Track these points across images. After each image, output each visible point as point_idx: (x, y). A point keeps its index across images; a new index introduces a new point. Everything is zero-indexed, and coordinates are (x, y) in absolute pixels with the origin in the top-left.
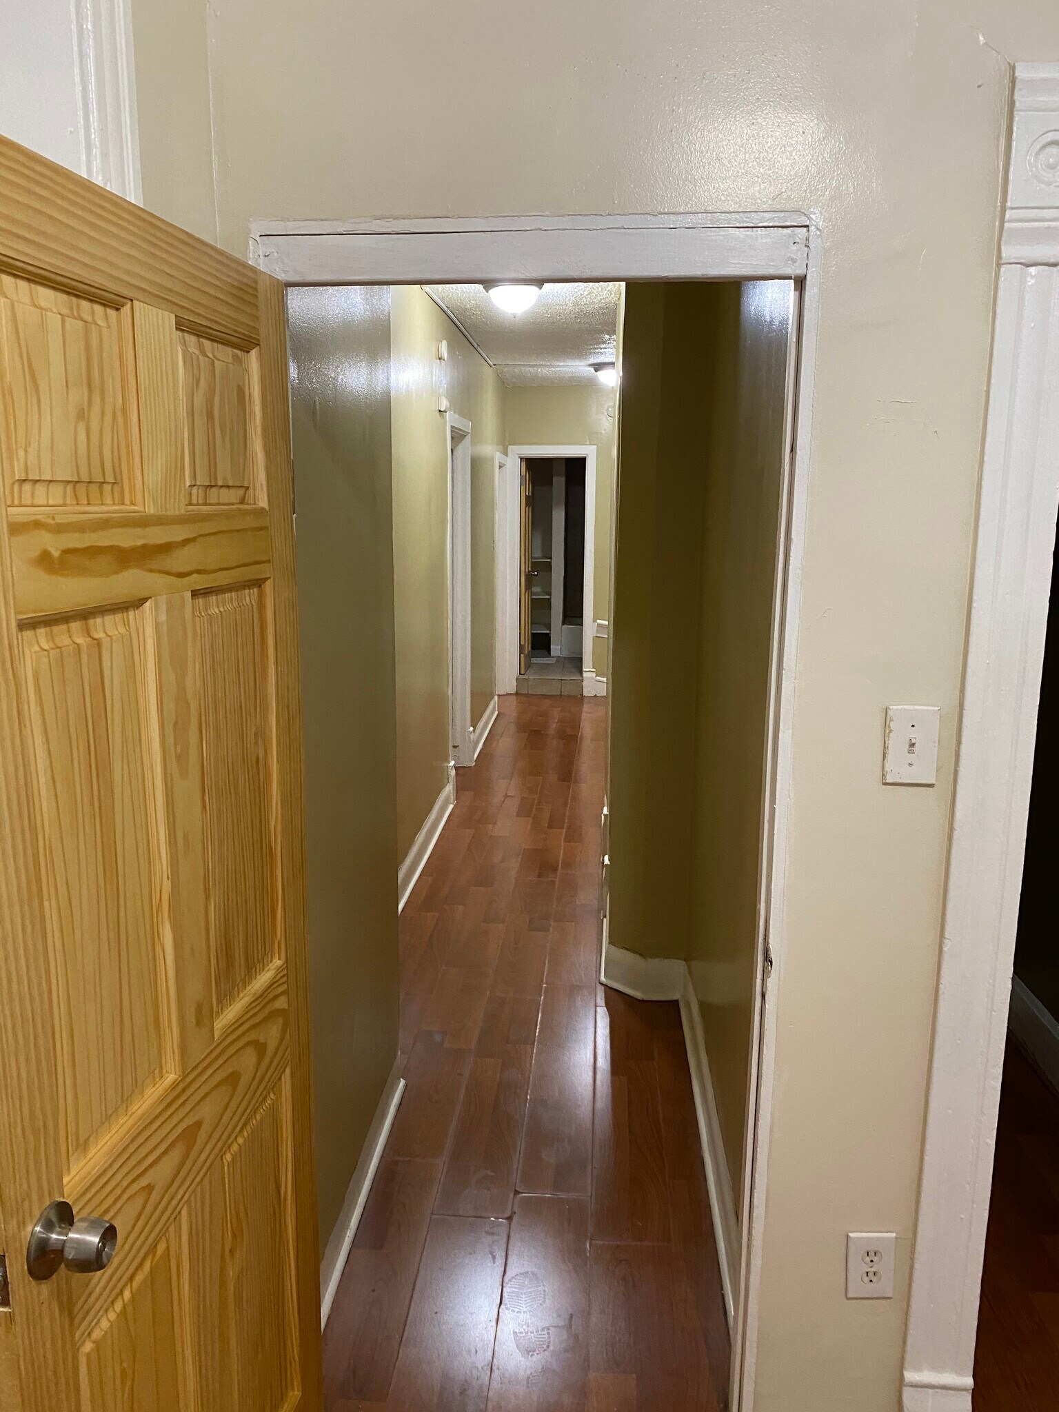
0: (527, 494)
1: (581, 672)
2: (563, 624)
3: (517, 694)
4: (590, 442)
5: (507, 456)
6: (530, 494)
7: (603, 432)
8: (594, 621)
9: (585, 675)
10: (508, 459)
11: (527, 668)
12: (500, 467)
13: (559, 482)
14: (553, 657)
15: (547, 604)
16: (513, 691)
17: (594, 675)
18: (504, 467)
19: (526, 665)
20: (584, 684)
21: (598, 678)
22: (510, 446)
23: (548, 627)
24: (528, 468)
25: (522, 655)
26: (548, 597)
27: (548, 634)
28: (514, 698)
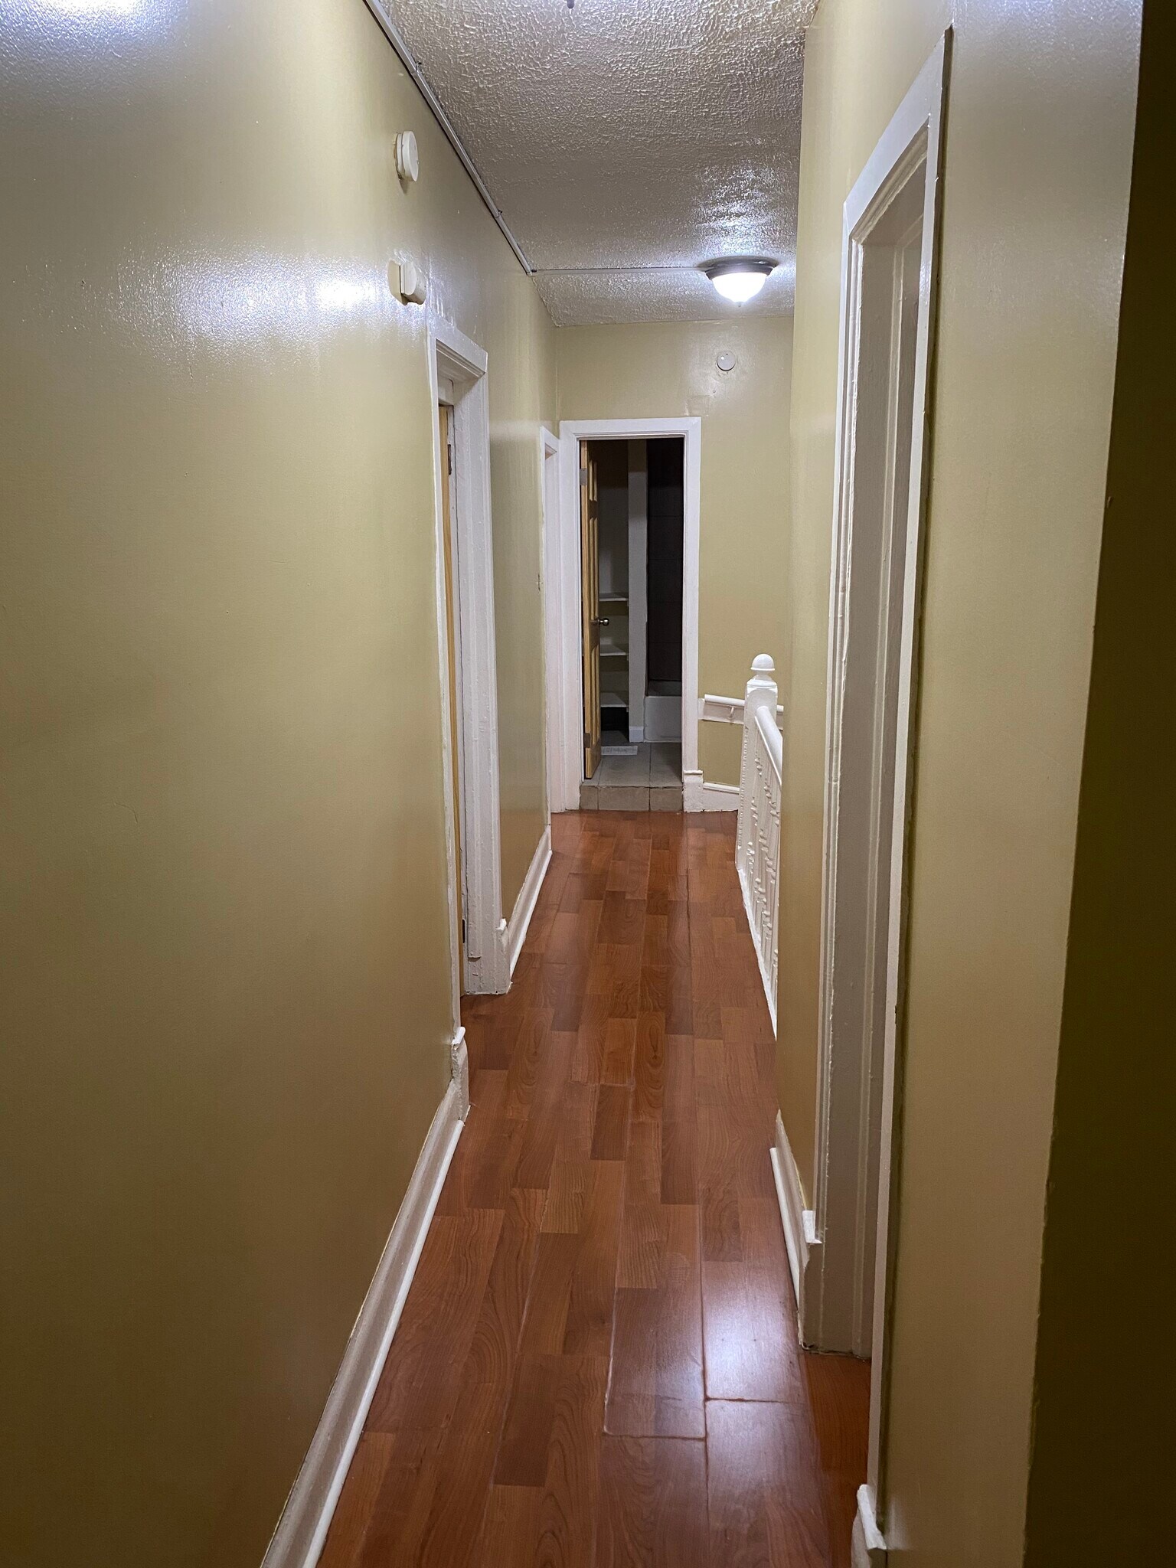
0: (591, 498)
1: (679, 773)
2: (647, 695)
3: (581, 811)
4: (690, 412)
5: (558, 437)
6: (595, 499)
7: (712, 395)
8: (701, 695)
9: (686, 779)
10: (561, 442)
11: (595, 768)
12: (548, 455)
13: (638, 480)
14: (633, 744)
15: (623, 664)
16: (575, 806)
17: (700, 779)
18: (554, 456)
19: (595, 762)
20: (686, 793)
21: (707, 784)
22: (561, 422)
23: (625, 696)
24: (592, 457)
25: (588, 750)
26: (624, 654)
27: (625, 709)
28: (576, 818)
